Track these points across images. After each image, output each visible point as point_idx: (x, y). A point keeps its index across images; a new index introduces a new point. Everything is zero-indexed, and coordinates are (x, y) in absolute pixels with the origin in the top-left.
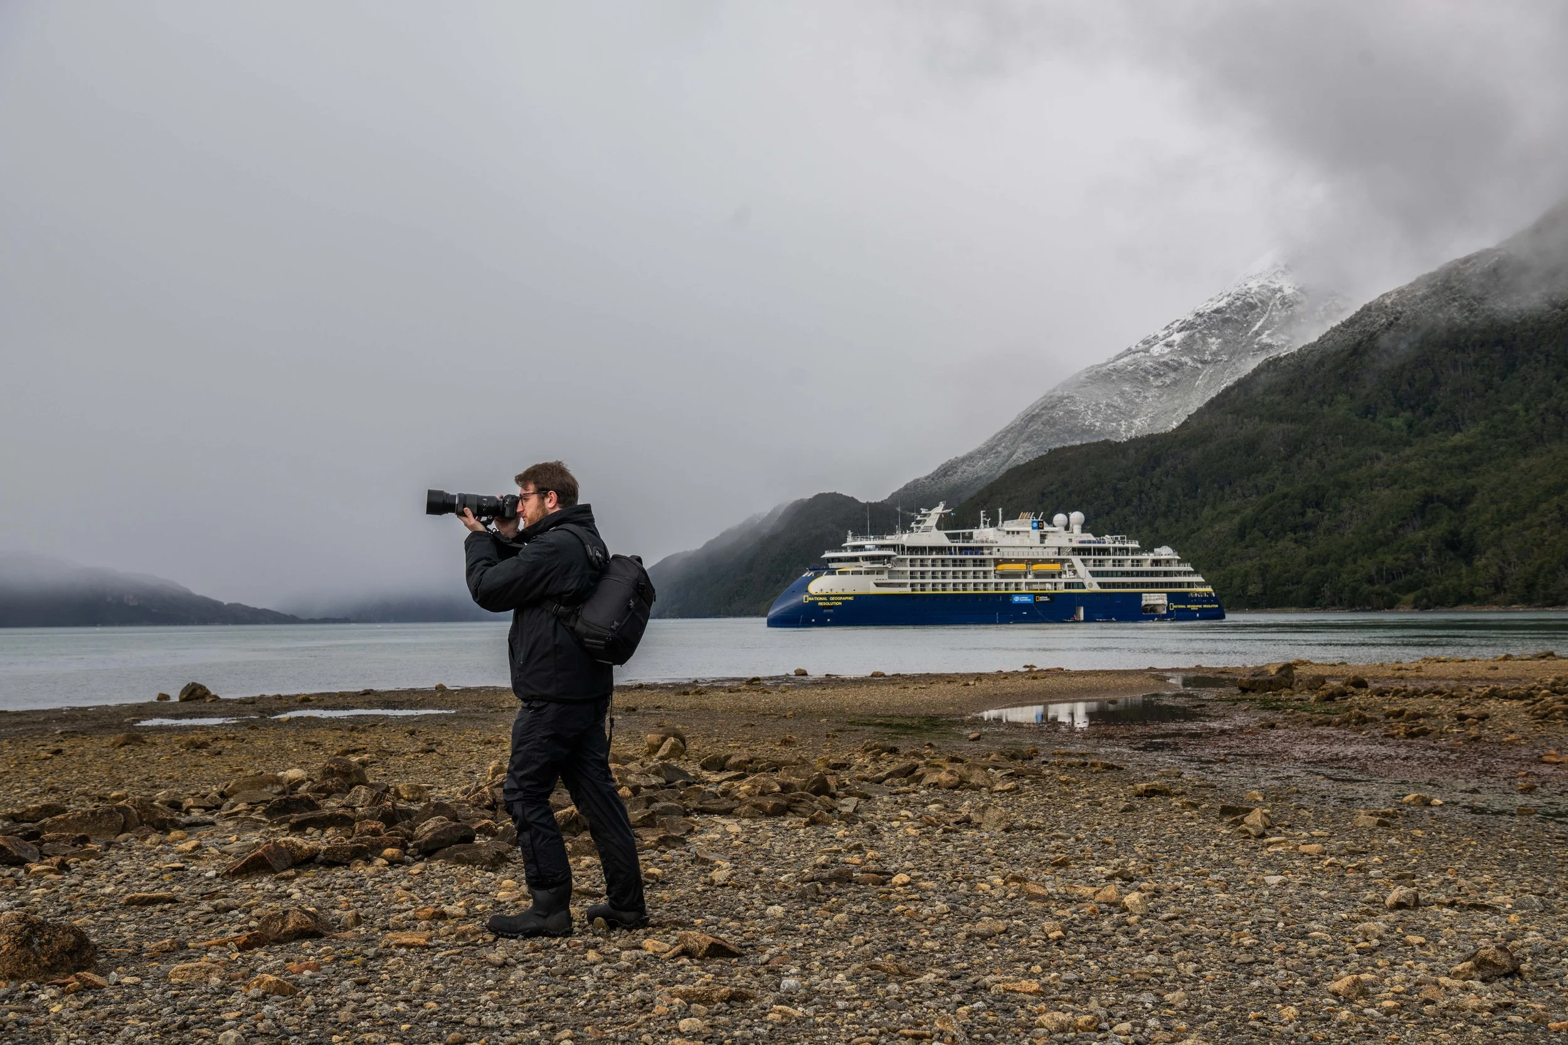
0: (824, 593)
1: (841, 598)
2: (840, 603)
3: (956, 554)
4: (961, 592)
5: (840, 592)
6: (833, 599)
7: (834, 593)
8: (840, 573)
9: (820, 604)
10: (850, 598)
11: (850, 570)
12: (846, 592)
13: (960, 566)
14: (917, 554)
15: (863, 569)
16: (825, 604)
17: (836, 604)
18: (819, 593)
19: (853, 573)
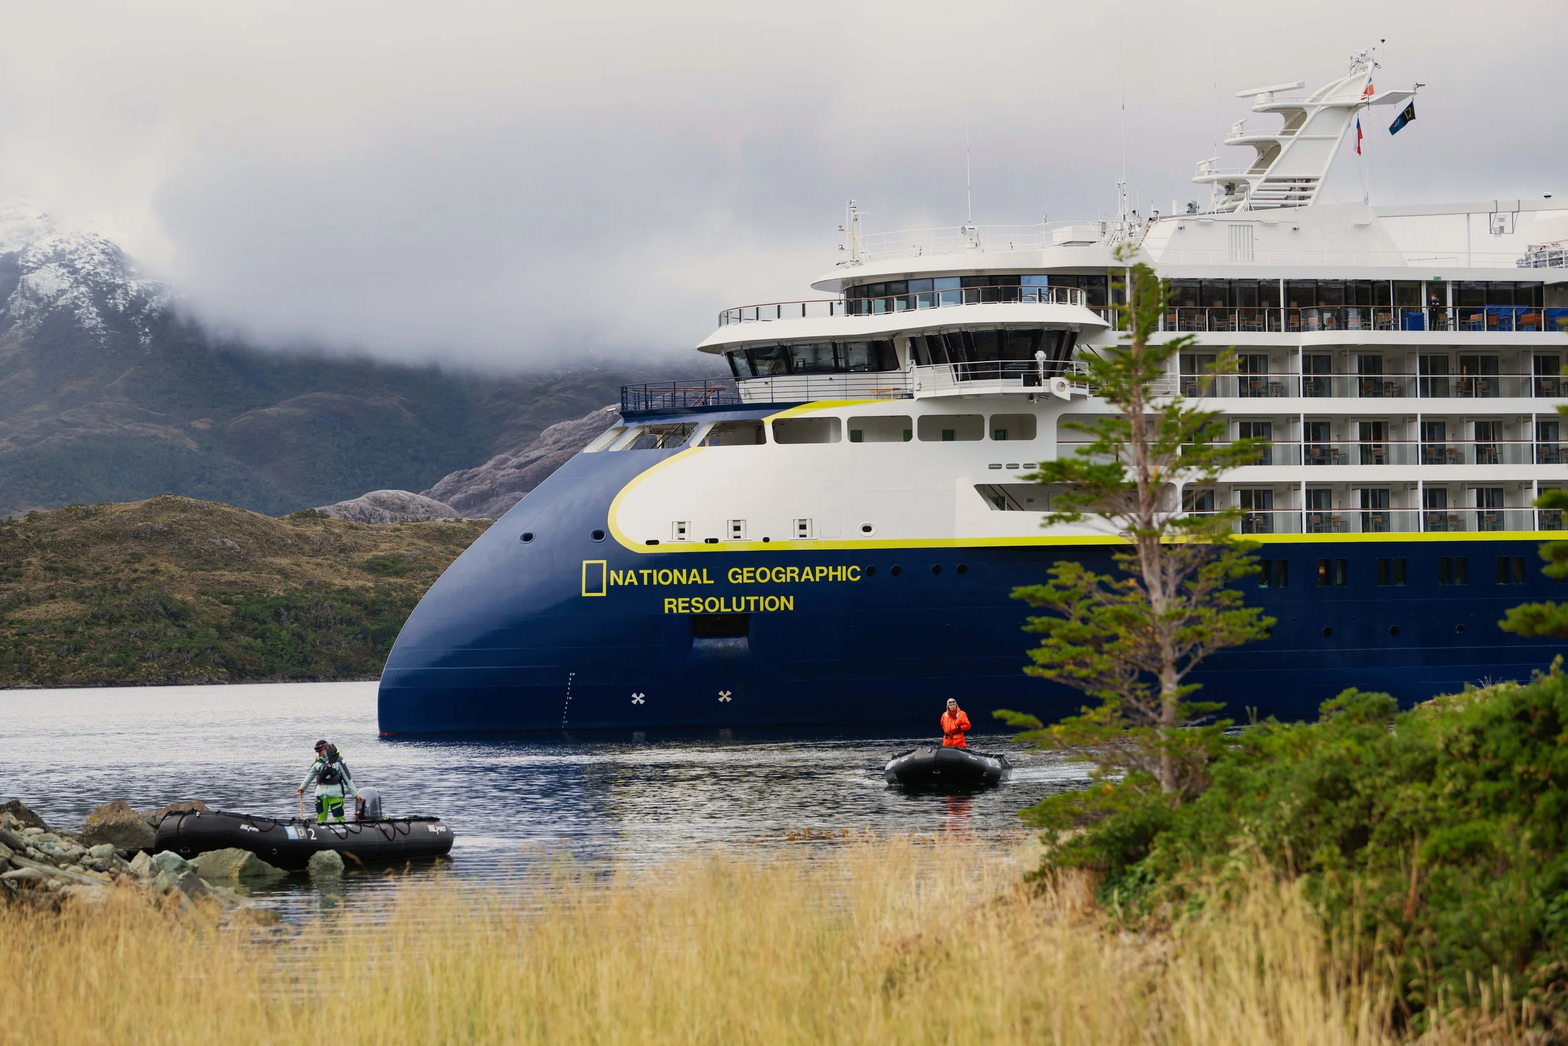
0: (694, 542)
1: (790, 574)
2: (787, 603)
3: (1437, 323)
4: (1473, 535)
5: (786, 539)
6: (744, 576)
7: (750, 542)
8: (789, 432)
9: (675, 605)
10: (843, 573)
11: (844, 412)
12: (820, 539)
13: (1466, 390)
14: (1221, 323)
15: (913, 410)
16: (699, 606)
17: (764, 604)
18: (669, 544)
19: (859, 431)
